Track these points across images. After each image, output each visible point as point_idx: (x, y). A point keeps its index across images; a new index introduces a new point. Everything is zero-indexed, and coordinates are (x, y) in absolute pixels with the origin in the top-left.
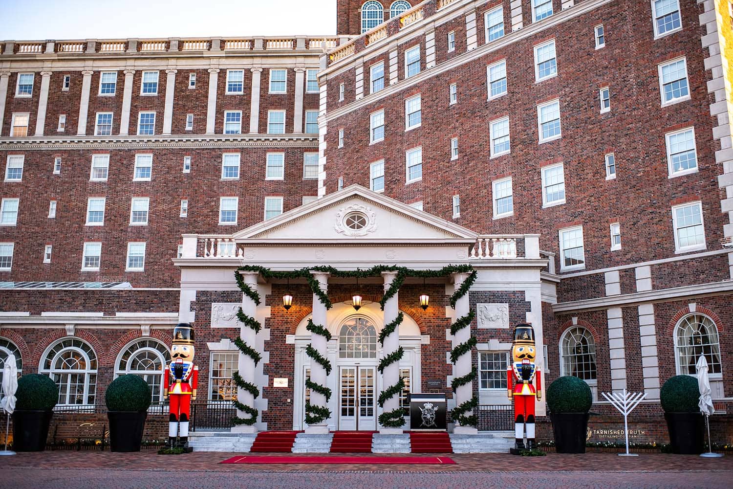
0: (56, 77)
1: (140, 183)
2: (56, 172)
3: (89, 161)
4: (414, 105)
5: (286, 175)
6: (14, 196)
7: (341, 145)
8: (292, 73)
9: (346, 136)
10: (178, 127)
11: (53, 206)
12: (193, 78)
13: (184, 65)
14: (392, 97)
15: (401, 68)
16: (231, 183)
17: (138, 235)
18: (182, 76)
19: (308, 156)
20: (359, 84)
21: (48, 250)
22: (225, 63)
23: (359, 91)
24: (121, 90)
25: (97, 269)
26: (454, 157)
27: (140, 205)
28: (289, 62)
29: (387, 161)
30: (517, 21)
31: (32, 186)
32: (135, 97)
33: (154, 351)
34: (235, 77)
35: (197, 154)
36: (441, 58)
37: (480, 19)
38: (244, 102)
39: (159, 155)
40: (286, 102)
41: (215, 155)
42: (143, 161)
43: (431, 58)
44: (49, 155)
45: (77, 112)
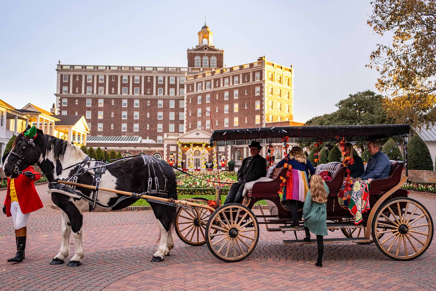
0: (110, 77)
1: (136, 108)
2: (113, 104)
3: (122, 101)
4: (208, 96)
5: (175, 106)
6: (102, 110)
7: (190, 102)
8: (176, 78)
9: (192, 100)
10: (145, 93)
11: (113, 113)
12: (149, 78)
13: (147, 75)
14: (203, 93)
15: (205, 86)
16: (161, 108)
17: (137, 122)
18: (146, 78)
19: (181, 102)
20: (195, 88)
21: (112, 125)
22: (158, 75)
23: (195, 89)
24: (129, 81)
25: (126, 131)
26: (217, 111)
27: (137, 114)
28: (175, 75)
29: (202, 109)
30: (231, 83)
31: (106, 108)
32: (133, 83)
33: (159, 155)
34: (161, 78)
35: (151, 100)
36: (215, 87)
37: (224, 80)
38: (163, 86)
39: (142, 100)
40: (174, 86)
41: (156, 100)
42: (137, 102)
43: (212, 86)
44: (111, 99)
45: (117, 87)
